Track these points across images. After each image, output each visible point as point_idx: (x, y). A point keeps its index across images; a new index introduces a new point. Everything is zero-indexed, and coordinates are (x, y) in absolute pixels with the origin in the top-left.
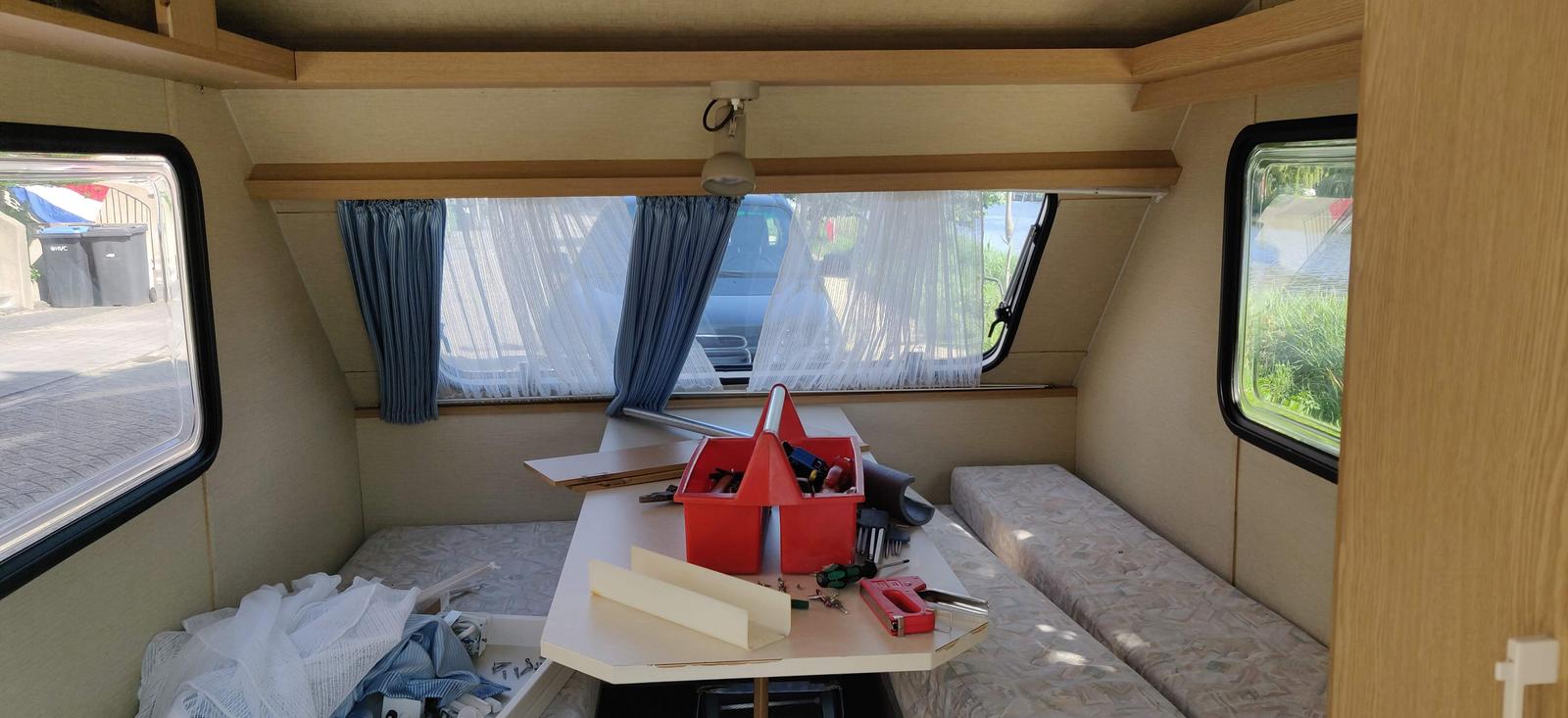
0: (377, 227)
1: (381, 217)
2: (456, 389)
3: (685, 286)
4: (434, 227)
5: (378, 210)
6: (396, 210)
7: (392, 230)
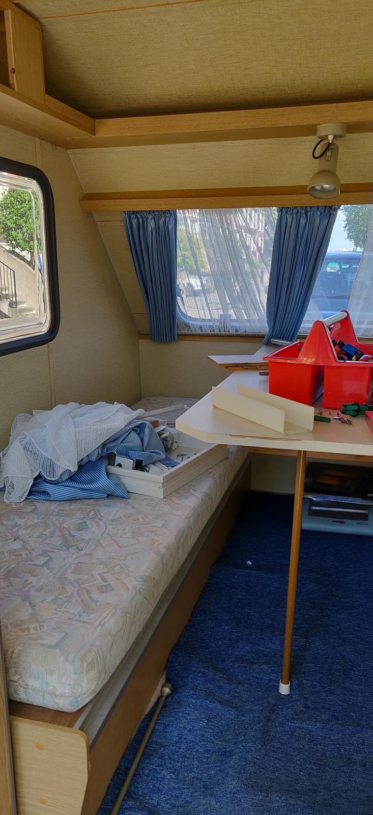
0: (142, 226)
1: (143, 221)
2: (187, 326)
3: (305, 265)
4: (170, 227)
5: (142, 217)
6: (150, 217)
7: (150, 229)
